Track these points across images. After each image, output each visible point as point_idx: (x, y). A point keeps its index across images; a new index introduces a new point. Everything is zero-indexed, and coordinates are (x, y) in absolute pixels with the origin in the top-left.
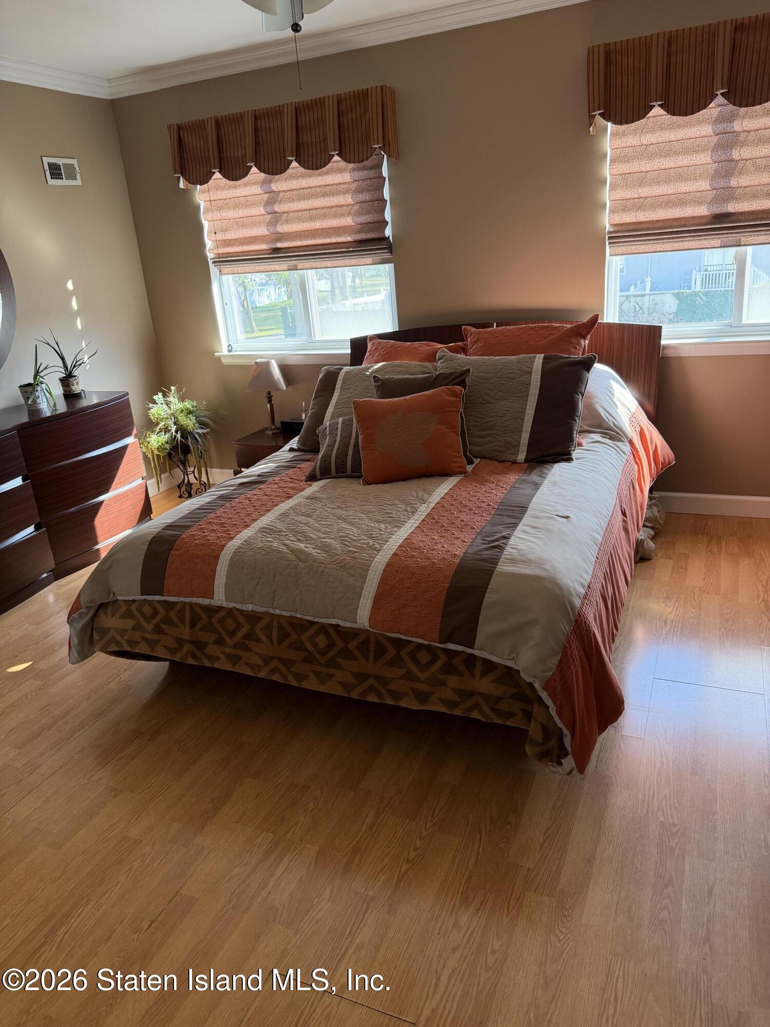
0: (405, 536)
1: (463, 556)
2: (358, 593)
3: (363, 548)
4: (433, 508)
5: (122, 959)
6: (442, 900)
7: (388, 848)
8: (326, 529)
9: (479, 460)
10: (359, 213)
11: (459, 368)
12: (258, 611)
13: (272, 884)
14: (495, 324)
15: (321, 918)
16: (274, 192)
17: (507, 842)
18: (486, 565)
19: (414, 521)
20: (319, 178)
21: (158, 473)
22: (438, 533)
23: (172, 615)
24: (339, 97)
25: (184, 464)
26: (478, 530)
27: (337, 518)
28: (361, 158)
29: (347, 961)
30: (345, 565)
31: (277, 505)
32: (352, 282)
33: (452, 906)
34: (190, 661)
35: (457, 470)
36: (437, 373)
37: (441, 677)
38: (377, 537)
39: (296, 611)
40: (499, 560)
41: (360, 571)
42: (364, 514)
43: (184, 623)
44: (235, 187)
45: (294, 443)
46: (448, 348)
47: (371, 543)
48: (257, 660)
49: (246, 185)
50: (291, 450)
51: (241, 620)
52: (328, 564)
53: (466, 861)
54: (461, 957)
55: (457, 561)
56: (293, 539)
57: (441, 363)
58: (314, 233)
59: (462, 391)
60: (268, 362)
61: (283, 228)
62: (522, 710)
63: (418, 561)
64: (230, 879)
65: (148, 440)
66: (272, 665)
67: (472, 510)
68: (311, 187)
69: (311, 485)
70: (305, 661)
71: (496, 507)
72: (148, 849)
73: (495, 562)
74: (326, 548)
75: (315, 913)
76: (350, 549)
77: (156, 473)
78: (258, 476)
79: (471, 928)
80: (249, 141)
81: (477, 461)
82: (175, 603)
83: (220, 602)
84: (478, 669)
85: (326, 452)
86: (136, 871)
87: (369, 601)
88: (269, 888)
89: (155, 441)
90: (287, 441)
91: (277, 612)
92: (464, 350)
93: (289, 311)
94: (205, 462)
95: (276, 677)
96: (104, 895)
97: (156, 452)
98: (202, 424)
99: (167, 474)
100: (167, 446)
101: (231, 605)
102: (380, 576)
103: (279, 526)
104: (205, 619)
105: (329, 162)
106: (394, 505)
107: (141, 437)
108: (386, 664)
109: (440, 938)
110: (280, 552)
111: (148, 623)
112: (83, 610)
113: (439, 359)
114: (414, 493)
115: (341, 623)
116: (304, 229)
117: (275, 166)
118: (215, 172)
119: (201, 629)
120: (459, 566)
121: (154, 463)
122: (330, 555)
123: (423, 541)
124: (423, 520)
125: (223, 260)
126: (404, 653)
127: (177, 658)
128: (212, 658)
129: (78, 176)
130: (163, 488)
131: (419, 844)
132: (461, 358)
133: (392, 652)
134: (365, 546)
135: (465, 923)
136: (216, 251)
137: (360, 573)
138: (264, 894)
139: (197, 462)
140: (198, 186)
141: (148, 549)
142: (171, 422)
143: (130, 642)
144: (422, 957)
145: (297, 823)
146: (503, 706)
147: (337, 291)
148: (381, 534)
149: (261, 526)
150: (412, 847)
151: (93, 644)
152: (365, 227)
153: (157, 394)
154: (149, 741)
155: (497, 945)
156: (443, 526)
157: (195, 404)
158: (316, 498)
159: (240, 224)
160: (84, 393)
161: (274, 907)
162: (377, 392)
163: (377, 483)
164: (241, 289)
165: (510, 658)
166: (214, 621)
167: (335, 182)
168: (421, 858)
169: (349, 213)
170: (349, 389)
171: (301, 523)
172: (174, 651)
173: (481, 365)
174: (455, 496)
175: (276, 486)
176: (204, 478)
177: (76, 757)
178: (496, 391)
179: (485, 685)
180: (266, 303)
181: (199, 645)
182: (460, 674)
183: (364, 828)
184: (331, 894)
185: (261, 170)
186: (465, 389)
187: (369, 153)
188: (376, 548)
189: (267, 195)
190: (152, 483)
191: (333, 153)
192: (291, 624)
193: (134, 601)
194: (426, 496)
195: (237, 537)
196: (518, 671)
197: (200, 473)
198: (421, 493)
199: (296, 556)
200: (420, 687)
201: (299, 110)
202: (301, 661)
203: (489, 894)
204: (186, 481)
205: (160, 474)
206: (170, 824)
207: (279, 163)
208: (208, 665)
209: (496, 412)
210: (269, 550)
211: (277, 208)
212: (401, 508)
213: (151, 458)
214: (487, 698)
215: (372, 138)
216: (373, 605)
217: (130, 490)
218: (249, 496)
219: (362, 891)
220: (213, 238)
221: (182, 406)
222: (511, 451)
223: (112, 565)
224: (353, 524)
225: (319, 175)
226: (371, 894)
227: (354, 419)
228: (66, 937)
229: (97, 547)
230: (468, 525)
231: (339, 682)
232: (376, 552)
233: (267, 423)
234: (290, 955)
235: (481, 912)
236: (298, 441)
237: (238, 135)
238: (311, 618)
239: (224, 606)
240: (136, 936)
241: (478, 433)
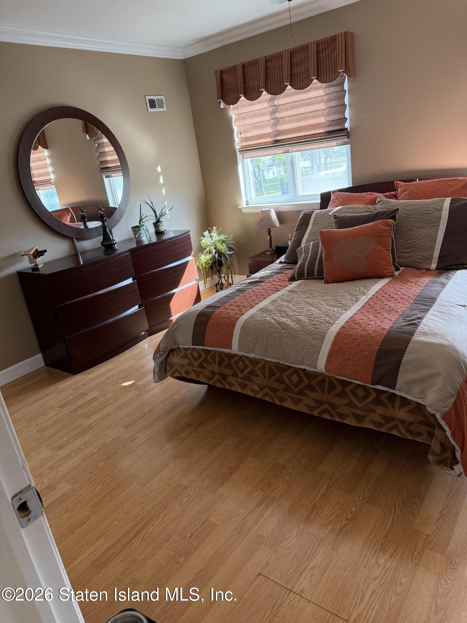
0: (350, 315)
1: (389, 329)
2: (318, 350)
3: (322, 322)
4: (370, 298)
5: (174, 553)
6: (367, 546)
7: (334, 509)
8: (299, 310)
9: (403, 268)
10: (328, 115)
11: (392, 208)
12: (257, 358)
13: (261, 522)
14: (418, 180)
15: (290, 547)
16: (276, 105)
17: (413, 515)
18: (406, 336)
19: (356, 306)
20: (304, 95)
21: (205, 277)
22: (373, 314)
23: (209, 357)
24: (318, 42)
25: (219, 272)
26: (401, 313)
27: (307, 303)
28: (330, 80)
29: (305, 575)
30: (310, 333)
31: (270, 295)
32: (325, 161)
33: (374, 551)
34: (219, 385)
35: (388, 274)
36: (377, 212)
37: (371, 406)
38: (331, 316)
39: (279, 359)
40: (414, 333)
41: (320, 337)
42: (324, 301)
43: (215, 362)
44: (253, 105)
45: (282, 258)
46: (384, 196)
47: (328, 319)
48: (256, 388)
49: (259, 102)
50: (281, 263)
51: (248, 363)
52: (300, 331)
53: (385, 524)
54: (379, 584)
55: (385, 332)
56: (278, 315)
57: (379, 205)
58: (300, 129)
59: (393, 223)
60: (269, 210)
61: (281, 128)
62: (426, 431)
63: (358, 332)
64: (237, 515)
65: (200, 258)
66: (265, 391)
67: (397, 300)
68: (299, 101)
69: (291, 284)
70: (284, 390)
71: (414, 298)
72: (192, 492)
73: (412, 334)
74: (299, 322)
75: (287, 543)
76: (314, 322)
77: (204, 277)
78: (260, 278)
79: (387, 567)
80: (262, 76)
81: (402, 269)
82: (210, 351)
83: (235, 352)
84: (397, 403)
85: (302, 263)
86: (184, 504)
87: (325, 356)
88: (260, 524)
89: (204, 258)
90: (278, 258)
91: (268, 359)
92: (395, 197)
93: (285, 181)
94: (231, 271)
95: (267, 399)
96: (166, 515)
97: (204, 265)
98: (230, 249)
99: (210, 278)
100: (210, 262)
101: (242, 354)
102: (332, 340)
103: (271, 307)
104: (227, 361)
105: (310, 84)
106: (344, 296)
107: (196, 257)
108: (335, 396)
109: (365, 570)
110: (271, 323)
111: (196, 362)
112: (161, 353)
113: (378, 203)
114: (358, 289)
115: (307, 368)
116: (294, 127)
117: (277, 89)
118: (241, 97)
119: (225, 367)
120: (386, 336)
121: (203, 272)
122: (301, 326)
123: (362, 319)
124: (363, 306)
125: (245, 150)
126: (348, 390)
127: (211, 383)
128: (231, 384)
129: (165, 106)
130: (208, 286)
131: (354, 509)
132: (394, 201)
133: (339, 388)
134: (324, 321)
135: (382, 563)
136: (241, 145)
137: (319, 338)
138: (256, 527)
139: (226, 271)
140: (232, 106)
141: (196, 319)
142: (212, 248)
143: (186, 372)
144: (353, 580)
145: (278, 487)
146: (413, 428)
147: (315, 167)
148: (334, 314)
149: (260, 307)
150: (349, 511)
151: (166, 372)
152: (332, 123)
153: (206, 231)
154: (195, 429)
155: (404, 580)
156: (376, 310)
157: (226, 237)
158: (294, 291)
159: (255, 127)
160: (166, 231)
161: (263, 536)
162: (336, 225)
163: (333, 283)
164: (256, 170)
165: (420, 397)
166: (232, 362)
167: (314, 96)
168: (355, 518)
169: (322, 115)
170: (318, 224)
171: (284, 306)
172: (210, 379)
173: (407, 206)
174: (386, 291)
175: (270, 284)
176: (230, 281)
177: (156, 435)
178: (417, 223)
179: (402, 414)
180: (271, 177)
181: (224, 376)
182: (385, 406)
183: (319, 496)
184: (297, 533)
185: (269, 92)
186: (395, 221)
187: (336, 76)
188: (331, 322)
189: (272, 108)
190: (201, 283)
191: (313, 78)
192: (276, 367)
193: (188, 349)
194: (365, 291)
195: (246, 314)
196: (425, 406)
197: (228, 277)
198: (362, 289)
199: (280, 326)
200: (358, 412)
201: (292, 53)
202: (282, 390)
203: (399, 547)
204: (220, 282)
205: (206, 278)
206: (205, 479)
207: (279, 88)
208: (228, 388)
209: (417, 236)
210: (264, 322)
211: (278, 115)
212: (348, 298)
213: (201, 269)
214: (403, 422)
215: (338, 66)
216: (328, 358)
217: (189, 287)
218: (254, 290)
219: (317, 534)
220: (240, 137)
221: (219, 238)
222: (426, 262)
223: (177, 328)
224: (317, 308)
225: (304, 93)
226: (322, 536)
227: (320, 242)
228: (145, 536)
229: (171, 318)
230: (394, 310)
231: (305, 405)
232: (330, 325)
233: (268, 247)
234: (271, 566)
235: (393, 557)
236: (285, 257)
237: (256, 73)
238: (288, 364)
239: (238, 354)
240: (183, 541)
241: (403, 251)
